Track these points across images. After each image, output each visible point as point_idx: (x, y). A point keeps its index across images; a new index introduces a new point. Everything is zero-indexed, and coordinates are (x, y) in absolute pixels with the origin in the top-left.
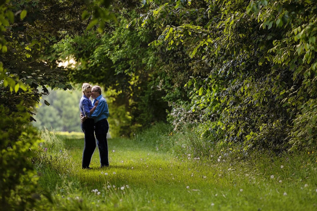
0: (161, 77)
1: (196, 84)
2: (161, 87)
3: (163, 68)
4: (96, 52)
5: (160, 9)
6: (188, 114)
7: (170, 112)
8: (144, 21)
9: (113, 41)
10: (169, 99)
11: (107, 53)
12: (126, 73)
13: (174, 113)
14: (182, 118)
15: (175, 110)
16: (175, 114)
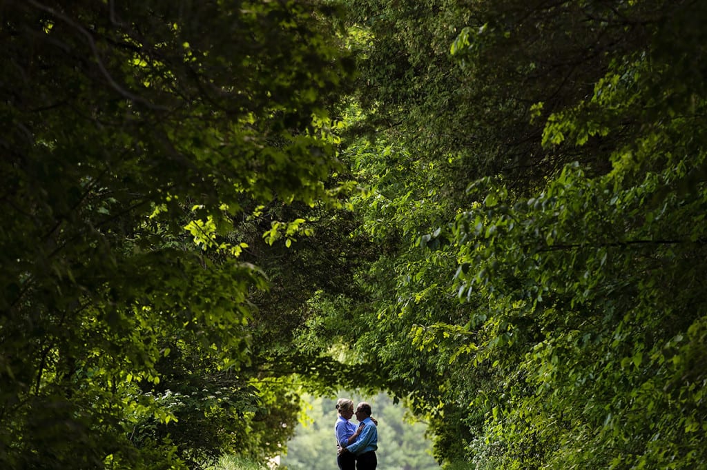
0: (462, 386)
1: (487, 402)
2: (463, 402)
3: (459, 373)
4: (360, 344)
5: (424, 293)
6: (492, 447)
7: (469, 444)
8: (402, 309)
9: (384, 327)
10: (471, 421)
11: (374, 346)
12: (405, 378)
13: (474, 444)
14: (484, 453)
15: (475, 440)
16: (475, 446)
